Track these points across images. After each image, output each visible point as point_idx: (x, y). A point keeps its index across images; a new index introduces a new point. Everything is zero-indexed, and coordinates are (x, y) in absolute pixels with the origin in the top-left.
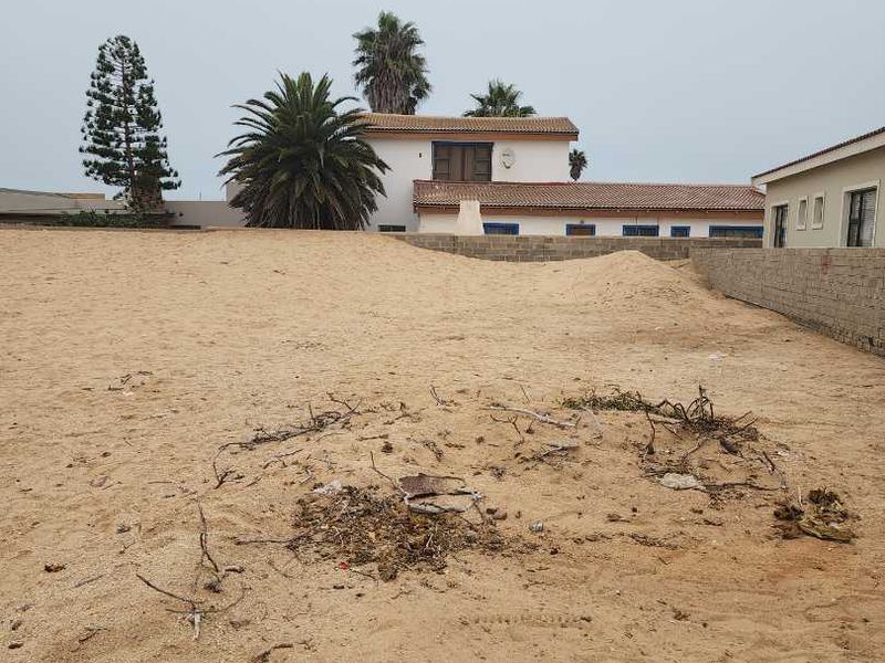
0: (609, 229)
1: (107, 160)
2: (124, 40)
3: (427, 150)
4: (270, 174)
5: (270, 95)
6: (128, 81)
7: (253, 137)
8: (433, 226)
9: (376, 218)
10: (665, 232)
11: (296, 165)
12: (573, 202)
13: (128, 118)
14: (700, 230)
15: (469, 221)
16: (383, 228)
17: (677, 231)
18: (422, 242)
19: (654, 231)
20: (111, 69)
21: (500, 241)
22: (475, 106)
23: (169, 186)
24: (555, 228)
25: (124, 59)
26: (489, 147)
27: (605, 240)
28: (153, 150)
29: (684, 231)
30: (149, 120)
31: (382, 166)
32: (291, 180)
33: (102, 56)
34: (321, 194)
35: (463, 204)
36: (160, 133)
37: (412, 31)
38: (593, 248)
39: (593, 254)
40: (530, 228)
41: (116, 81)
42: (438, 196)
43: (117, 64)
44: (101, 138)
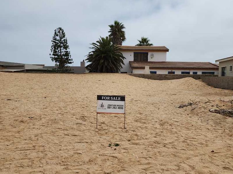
0: (178, 72)
1: (56, 57)
2: (60, 29)
3: (132, 54)
4: (99, 60)
5: (97, 42)
6: (61, 38)
7: (93, 52)
8: (136, 72)
9: (122, 70)
10: (191, 73)
11: (105, 58)
12: (170, 66)
13: (61, 47)
14: (199, 73)
15: (147, 71)
17: (194, 73)
18: (136, 75)
19: (189, 73)
20: (57, 35)
22: (139, 43)
23: (71, 63)
24: (165, 72)
25: (60, 33)
26: (147, 54)
27: (177, 75)
28: (67, 54)
29: (196, 73)
30: (66, 47)
31: (124, 58)
32: (104, 62)
33: (55, 32)
34: (111, 65)
35: (146, 67)
36: (68, 50)
37: (122, 25)
38: (177, 77)
40: (159, 72)
41: (58, 38)
42: (136, 65)
43: (59, 34)
44: (55, 52)
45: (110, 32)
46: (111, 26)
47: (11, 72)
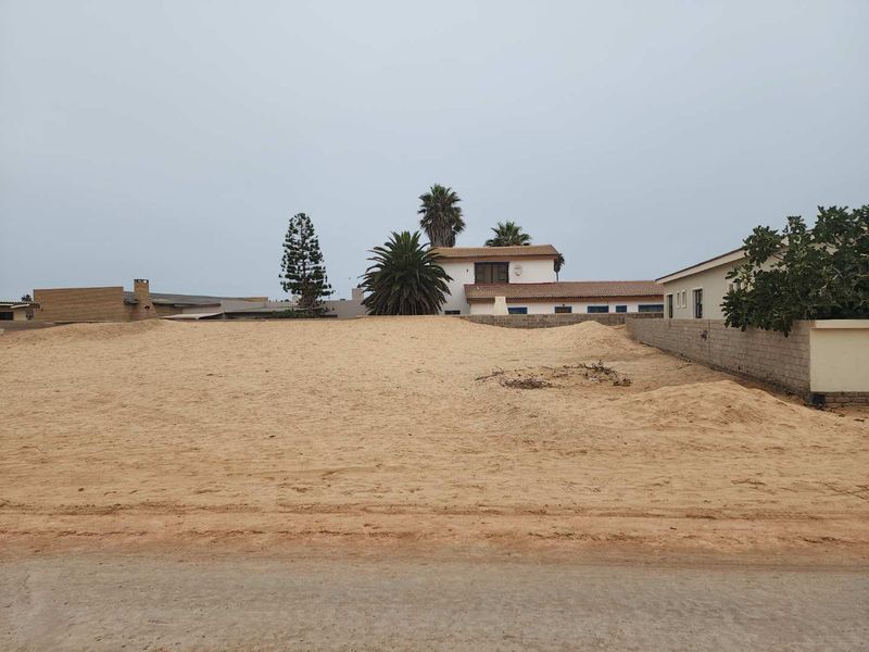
0: (579, 309)
1: (294, 281)
2: (303, 216)
3: (472, 268)
4: (390, 286)
5: (387, 244)
6: (305, 238)
7: (378, 266)
8: (479, 310)
9: (445, 307)
10: (612, 309)
11: (403, 281)
12: (558, 294)
13: (305, 257)
14: (633, 308)
15: (500, 307)
16: (448, 313)
17: (619, 309)
18: (473, 319)
19: (606, 309)
20: (296, 232)
21: (518, 317)
22: (493, 236)
23: (327, 293)
24: (548, 309)
25: (302, 225)
26: (507, 265)
27: (577, 315)
28: (319, 273)
29: (624, 309)
30: (316, 258)
31: (448, 278)
32: (401, 289)
33: (291, 225)
34: (419, 296)
35: (497, 298)
36: (321, 264)
37: (453, 194)
38: (571, 320)
39: (571, 323)
40: (534, 310)
41: (297, 237)
42: (478, 293)
43: (299, 228)
44: (291, 269)
45: (424, 211)
46: (426, 198)
47: (193, 319)
